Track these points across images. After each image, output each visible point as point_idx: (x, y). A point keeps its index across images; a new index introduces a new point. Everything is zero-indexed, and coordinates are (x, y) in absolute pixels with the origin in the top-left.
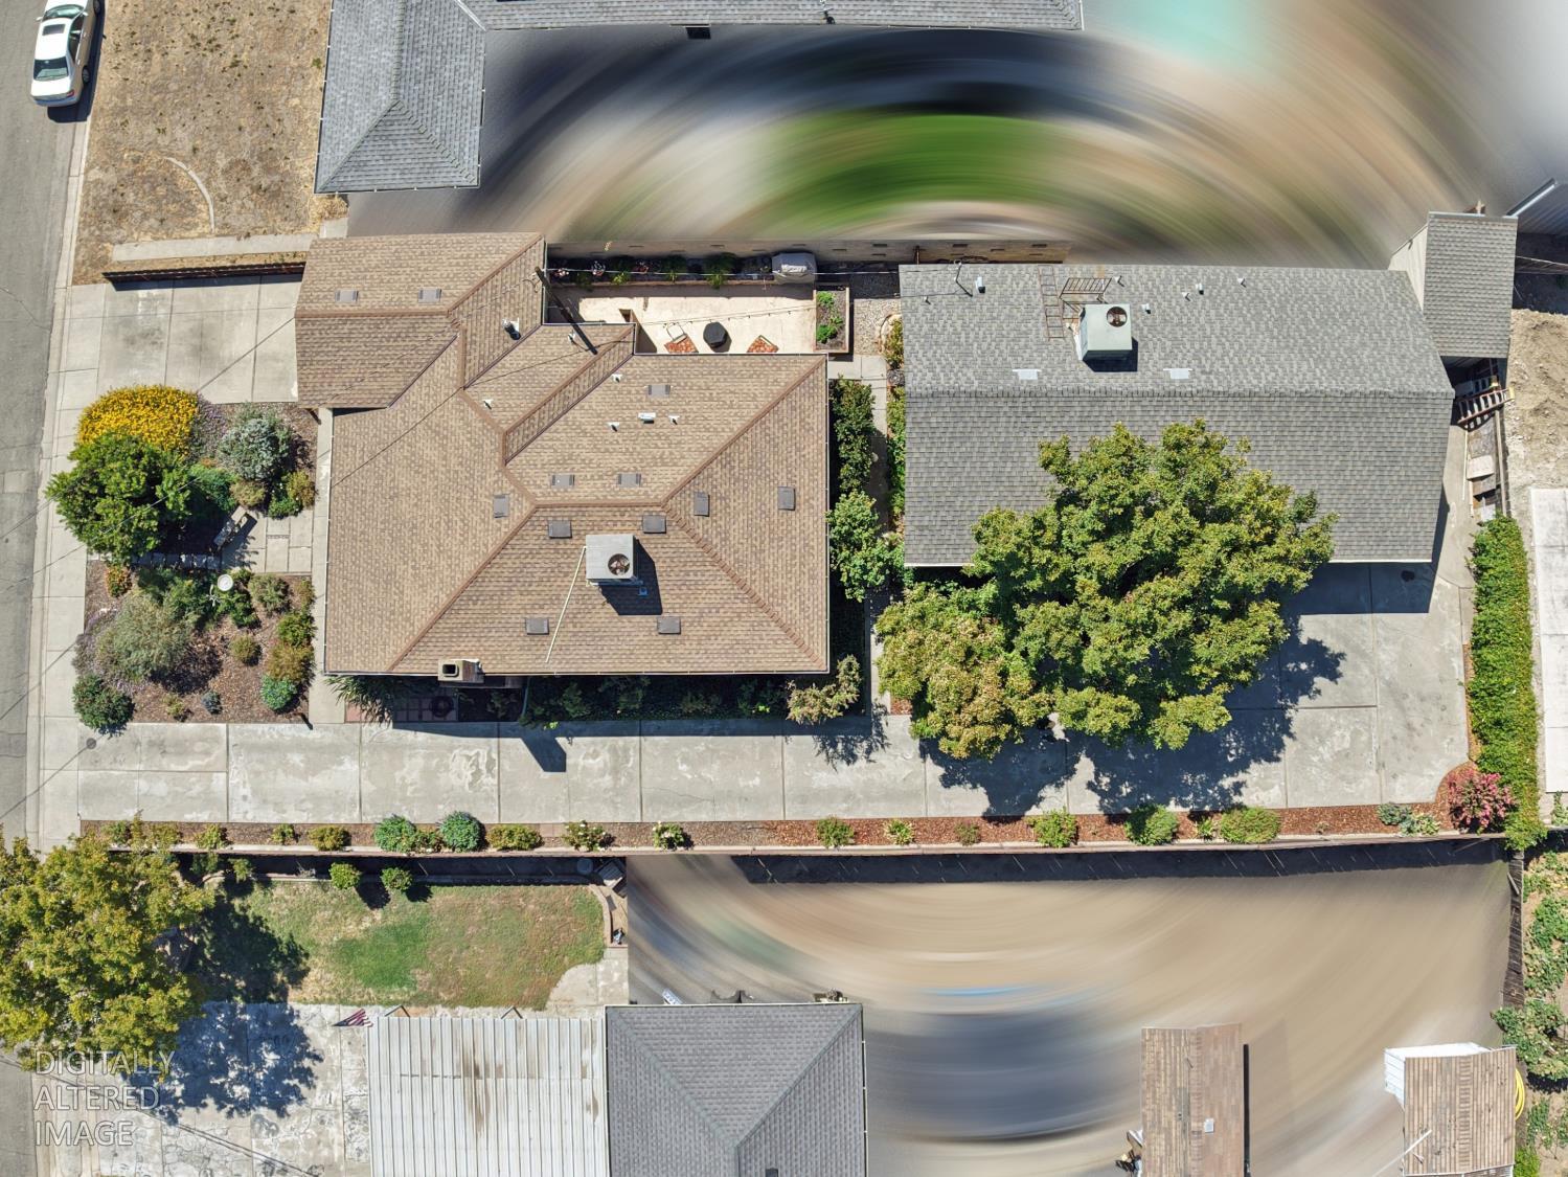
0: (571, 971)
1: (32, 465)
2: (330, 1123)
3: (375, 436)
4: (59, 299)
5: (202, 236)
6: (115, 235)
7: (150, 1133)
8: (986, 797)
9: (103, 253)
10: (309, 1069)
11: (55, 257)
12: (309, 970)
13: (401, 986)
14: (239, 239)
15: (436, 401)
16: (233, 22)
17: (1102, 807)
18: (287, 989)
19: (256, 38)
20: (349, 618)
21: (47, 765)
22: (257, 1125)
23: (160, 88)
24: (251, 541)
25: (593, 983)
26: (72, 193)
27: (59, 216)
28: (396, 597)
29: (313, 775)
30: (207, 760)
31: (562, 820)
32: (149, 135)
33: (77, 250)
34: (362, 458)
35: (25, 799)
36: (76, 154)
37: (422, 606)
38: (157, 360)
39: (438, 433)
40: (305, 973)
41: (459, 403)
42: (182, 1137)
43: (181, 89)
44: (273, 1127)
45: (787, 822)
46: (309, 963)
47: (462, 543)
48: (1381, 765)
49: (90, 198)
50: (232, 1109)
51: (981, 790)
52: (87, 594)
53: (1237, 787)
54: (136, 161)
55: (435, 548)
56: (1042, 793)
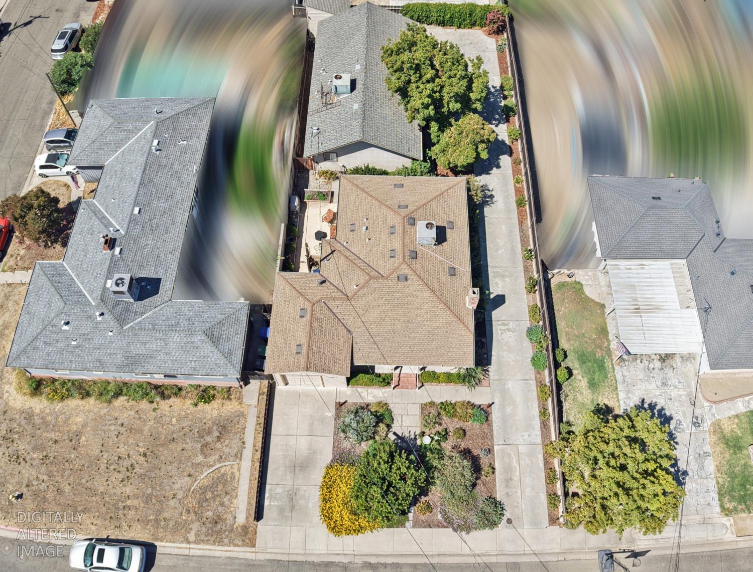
0: (587, 294)
1: (357, 568)
2: (670, 395)
3: (365, 342)
4: (261, 557)
5: (239, 470)
6: (229, 522)
7: (694, 485)
8: (503, 156)
9: (239, 529)
10: (649, 405)
11: (236, 561)
12: (604, 404)
13: (605, 363)
14: (245, 448)
15: (352, 311)
16: (120, 458)
17: (504, 123)
18: (615, 415)
19: (133, 444)
20: (449, 354)
21: (522, 549)
22: (679, 430)
23: (148, 499)
24: (404, 435)
25: (591, 286)
26: (199, 553)
27: (212, 560)
28: (440, 330)
29: (515, 402)
30: (513, 456)
31: (525, 296)
32: (175, 504)
33: (236, 545)
34: (375, 349)
35: (541, 562)
36: (177, 551)
37: (444, 317)
38: (305, 491)
39: (367, 310)
40: (606, 406)
41: (354, 299)
42: (693, 468)
43: (152, 487)
44: (678, 422)
45: (519, 217)
46: (601, 404)
47: (417, 297)
48: (484, 51)
49: (206, 539)
50: (674, 442)
51: (501, 157)
52: (431, 527)
53: (493, 87)
54: (188, 512)
55: (419, 311)
56: (501, 140)
